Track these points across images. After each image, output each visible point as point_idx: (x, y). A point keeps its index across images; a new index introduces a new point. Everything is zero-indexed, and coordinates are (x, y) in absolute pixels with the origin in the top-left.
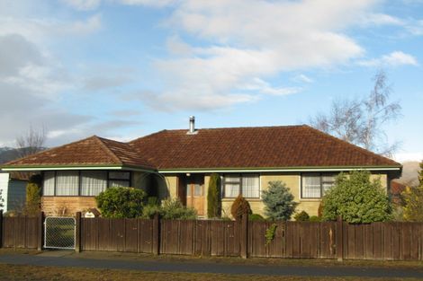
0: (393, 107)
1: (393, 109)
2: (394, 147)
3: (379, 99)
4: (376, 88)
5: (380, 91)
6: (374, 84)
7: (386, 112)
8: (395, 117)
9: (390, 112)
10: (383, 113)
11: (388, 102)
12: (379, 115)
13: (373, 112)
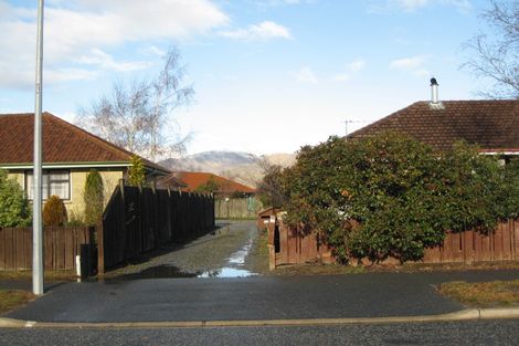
0: (187, 92)
1: (186, 94)
2: (188, 138)
3: (170, 82)
4: (166, 68)
5: (172, 72)
6: (164, 63)
7: (179, 98)
8: (188, 102)
9: (183, 98)
10: (175, 97)
11: (182, 85)
12: (170, 100)
13: (163, 96)
